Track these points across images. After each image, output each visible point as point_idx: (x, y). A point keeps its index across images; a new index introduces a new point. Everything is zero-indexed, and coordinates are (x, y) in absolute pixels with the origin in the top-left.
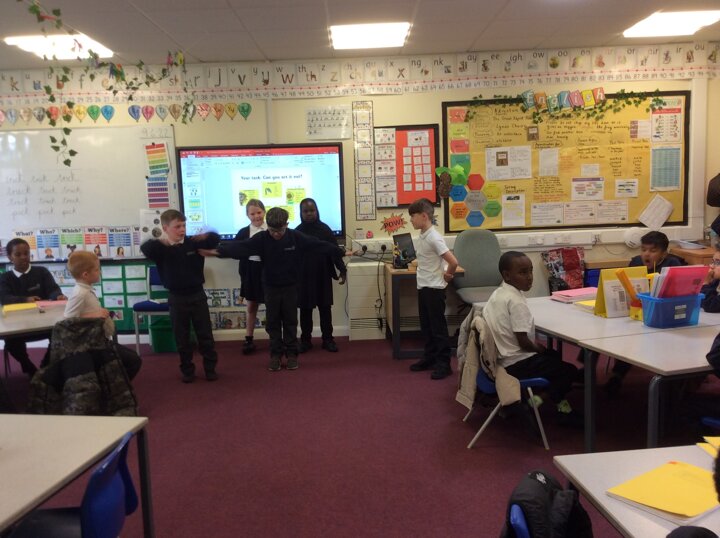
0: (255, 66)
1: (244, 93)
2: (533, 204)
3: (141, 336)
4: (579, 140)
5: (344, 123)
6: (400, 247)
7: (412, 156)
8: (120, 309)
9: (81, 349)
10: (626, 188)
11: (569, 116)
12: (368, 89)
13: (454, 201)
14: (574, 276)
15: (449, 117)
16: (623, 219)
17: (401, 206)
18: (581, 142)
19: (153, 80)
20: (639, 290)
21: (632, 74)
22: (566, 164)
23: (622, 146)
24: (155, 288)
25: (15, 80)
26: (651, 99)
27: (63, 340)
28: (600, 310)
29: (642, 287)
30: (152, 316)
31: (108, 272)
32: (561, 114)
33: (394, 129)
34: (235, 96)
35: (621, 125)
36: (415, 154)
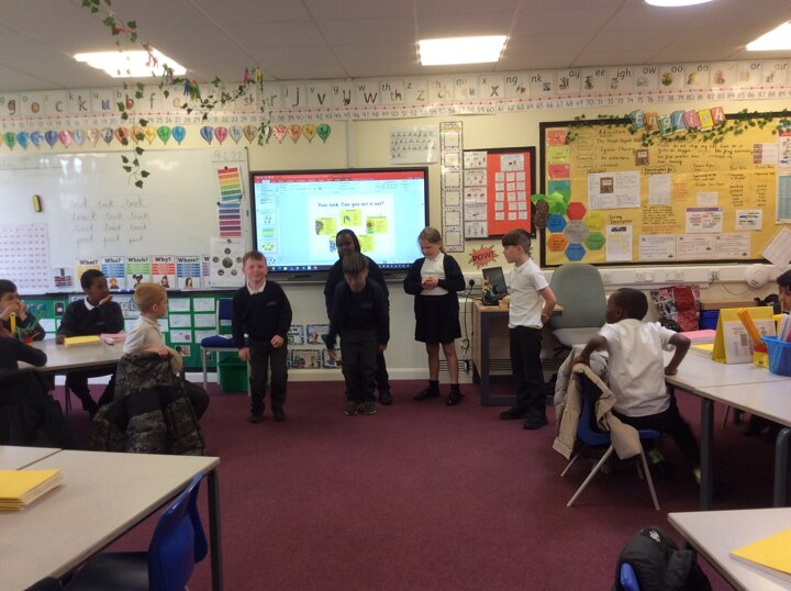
0: (335, 84)
1: (324, 113)
2: (641, 236)
3: (208, 374)
4: (695, 165)
5: (431, 145)
6: (490, 282)
7: (505, 182)
8: (187, 344)
9: (147, 385)
10: (748, 219)
11: (684, 138)
12: (459, 109)
13: (552, 231)
14: (688, 318)
15: (547, 139)
16: (745, 254)
17: (492, 237)
18: (697, 168)
19: (228, 98)
20: (764, 333)
21: (756, 92)
22: (680, 192)
23: (743, 172)
24: (225, 323)
25: (83, 100)
26: (779, 119)
27: (129, 374)
28: (719, 355)
29: (767, 329)
30: (220, 353)
31: (175, 305)
32: (674, 136)
33: (486, 152)
34: (314, 117)
35: (744, 148)
36: (508, 180)
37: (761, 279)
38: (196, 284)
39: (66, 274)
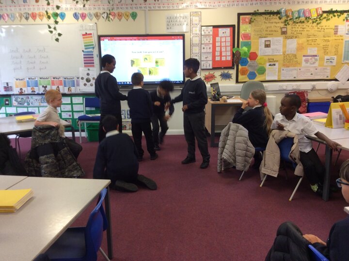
2: (282, 68)
3: (82, 133)
5: (186, 23)
7: (221, 42)
8: (70, 119)
10: (330, 61)
11: (303, 22)
12: (199, 6)
13: (242, 66)
15: (241, 21)
16: (327, 77)
17: (214, 69)
18: (309, 36)
21: (337, 1)
22: (300, 48)
23: (329, 38)
24: (88, 109)
26: (346, 14)
28: (329, 124)
30: (87, 123)
32: (299, 21)
33: (212, 27)
34: (129, 8)
35: (330, 27)
36: (222, 41)
37: (334, 88)
38: (73, 90)
39: (9, 85)
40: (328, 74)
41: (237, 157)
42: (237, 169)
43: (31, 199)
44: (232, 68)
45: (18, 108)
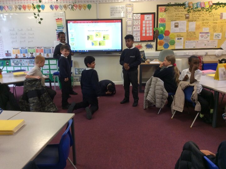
1: (89, 1)
2: (186, 41)
5: (123, 12)
8: (48, 74)
10: (217, 36)
11: (200, 11)
13: (159, 39)
15: (159, 10)
16: (216, 47)
17: (141, 41)
18: (203, 20)
22: (198, 28)
23: (217, 21)
28: (217, 77)
32: (197, 10)
33: (140, 14)
34: (86, 2)
35: (217, 14)
36: (147, 23)
37: (220, 54)
39: (9, 52)
40: (216, 45)
41: (157, 99)
42: (156, 107)
43: (24, 126)
44: (153, 41)
45: (15, 67)
